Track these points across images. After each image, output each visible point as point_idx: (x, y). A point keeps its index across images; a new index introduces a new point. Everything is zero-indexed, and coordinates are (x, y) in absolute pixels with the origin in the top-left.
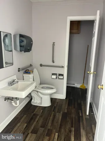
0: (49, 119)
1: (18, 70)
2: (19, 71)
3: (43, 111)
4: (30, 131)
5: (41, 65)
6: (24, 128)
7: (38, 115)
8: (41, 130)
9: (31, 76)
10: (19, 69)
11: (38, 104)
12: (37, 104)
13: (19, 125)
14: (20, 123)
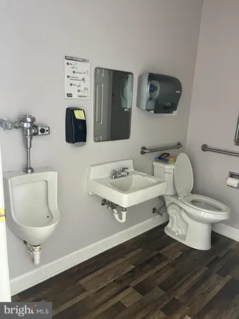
0: (187, 279)
1: (140, 150)
2: (143, 153)
3: (180, 256)
4: (134, 283)
5: (205, 148)
6: (126, 272)
7: (166, 259)
8: (157, 292)
9: (169, 168)
10: (144, 148)
11: (179, 236)
12: (175, 235)
13: (120, 261)
14: (123, 260)
